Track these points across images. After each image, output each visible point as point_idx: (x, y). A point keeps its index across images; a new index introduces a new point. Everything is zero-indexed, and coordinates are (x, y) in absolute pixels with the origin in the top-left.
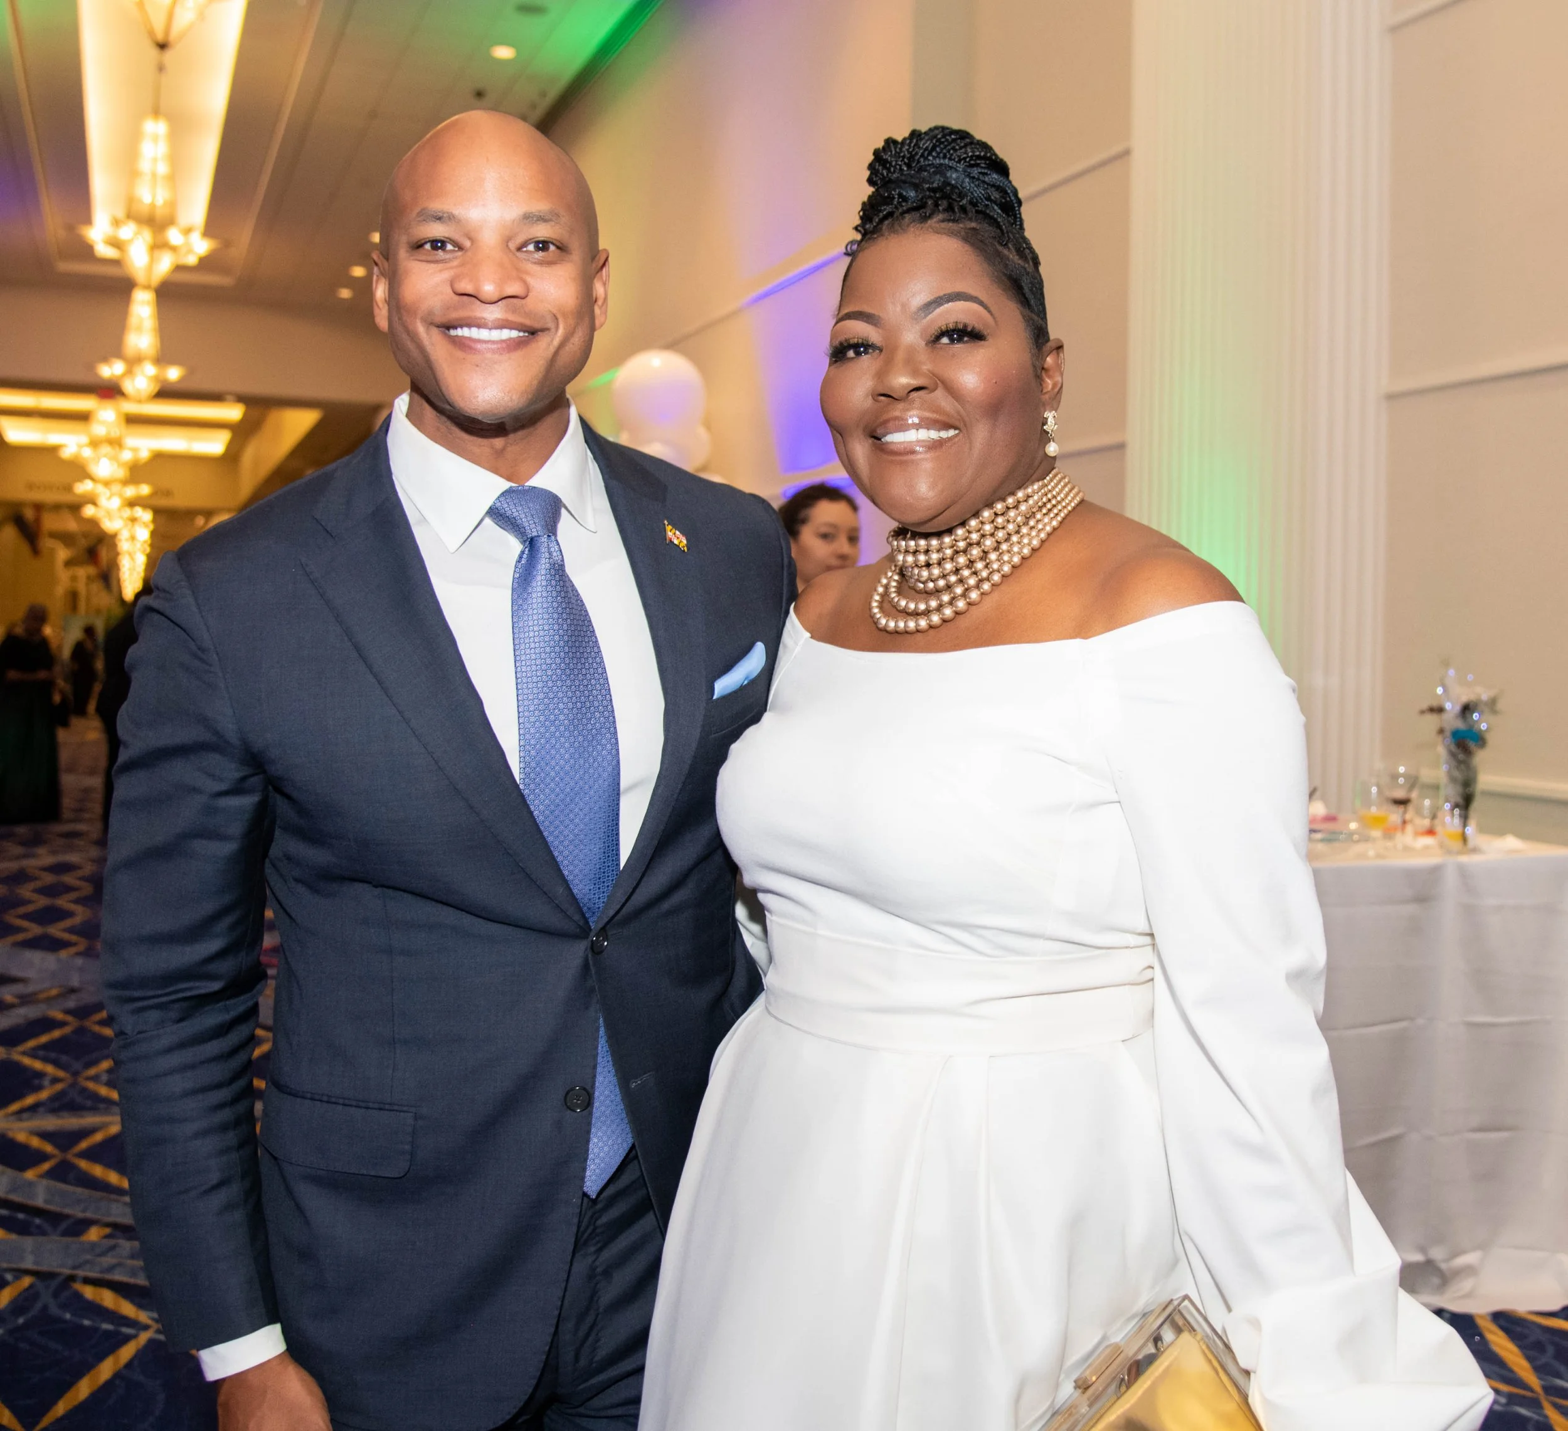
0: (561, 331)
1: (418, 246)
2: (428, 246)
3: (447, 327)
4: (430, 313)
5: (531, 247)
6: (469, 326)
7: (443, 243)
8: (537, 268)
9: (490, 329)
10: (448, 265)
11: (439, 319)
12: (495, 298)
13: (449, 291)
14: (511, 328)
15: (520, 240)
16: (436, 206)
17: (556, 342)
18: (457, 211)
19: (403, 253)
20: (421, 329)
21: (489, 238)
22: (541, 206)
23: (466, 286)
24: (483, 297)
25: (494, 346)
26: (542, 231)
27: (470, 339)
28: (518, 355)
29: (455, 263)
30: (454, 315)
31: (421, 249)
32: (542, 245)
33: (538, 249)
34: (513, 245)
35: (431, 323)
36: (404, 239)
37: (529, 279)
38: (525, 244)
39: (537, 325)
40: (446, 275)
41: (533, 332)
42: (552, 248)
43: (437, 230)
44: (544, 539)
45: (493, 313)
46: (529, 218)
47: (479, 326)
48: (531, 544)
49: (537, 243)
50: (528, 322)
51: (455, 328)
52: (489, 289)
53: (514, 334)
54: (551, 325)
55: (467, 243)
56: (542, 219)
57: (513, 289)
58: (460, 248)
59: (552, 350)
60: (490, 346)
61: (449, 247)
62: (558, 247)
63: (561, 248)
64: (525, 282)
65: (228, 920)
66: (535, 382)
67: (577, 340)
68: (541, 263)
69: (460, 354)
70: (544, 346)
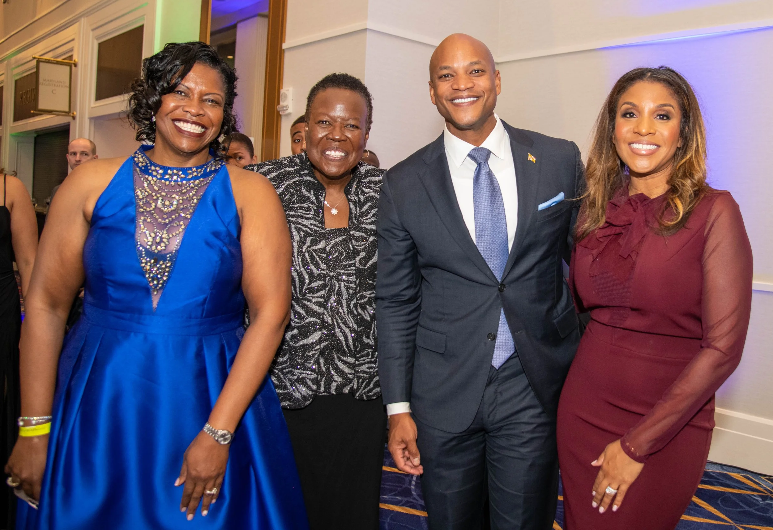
0: (486, 96)
1: (440, 77)
2: (443, 77)
3: (453, 100)
4: (447, 97)
5: (474, 72)
6: (458, 98)
7: (448, 75)
8: (476, 78)
9: (464, 98)
10: (450, 81)
11: (449, 98)
12: (464, 89)
13: (451, 88)
14: (471, 97)
15: (470, 70)
16: (444, 64)
17: (485, 100)
18: (450, 65)
19: (437, 80)
20: (445, 102)
21: (461, 72)
22: (475, 60)
23: (455, 87)
24: (461, 89)
25: (467, 104)
26: (477, 67)
27: (459, 103)
28: (473, 106)
29: (452, 80)
30: (453, 96)
31: (442, 79)
32: (477, 71)
33: (476, 72)
34: (468, 73)
35: (447, 100)
36: (436, 76)
37: (474, 81)
38: (472, 71)
39: (478, 95)
40: (450, 84)
41: (478, 97)
42: (480, 71)
43: (445, 72)
44: (483, 164)
45: (465, 94)
46: (472, 64)
47: (461, 98)
48: (479, 165)
49: (475, 71)
50: (475, 94)
51: (454, 100)
52: (462, 87)
53: (472, 99)
54: (482, 94)
55: (455, 74)
56: (476, 63)
57: (470, 85)
58: (452, 76)
59: (484, 102)
60: (465, 104)
61: (450, 76)
62: (482, 71)
63: (483, 71)
64: (473, 83)
65: (407, 278)
66: (480, 113)
67: (491, 99)
68: (477, 76)
69: (457, 108)
70: (481, 102)
